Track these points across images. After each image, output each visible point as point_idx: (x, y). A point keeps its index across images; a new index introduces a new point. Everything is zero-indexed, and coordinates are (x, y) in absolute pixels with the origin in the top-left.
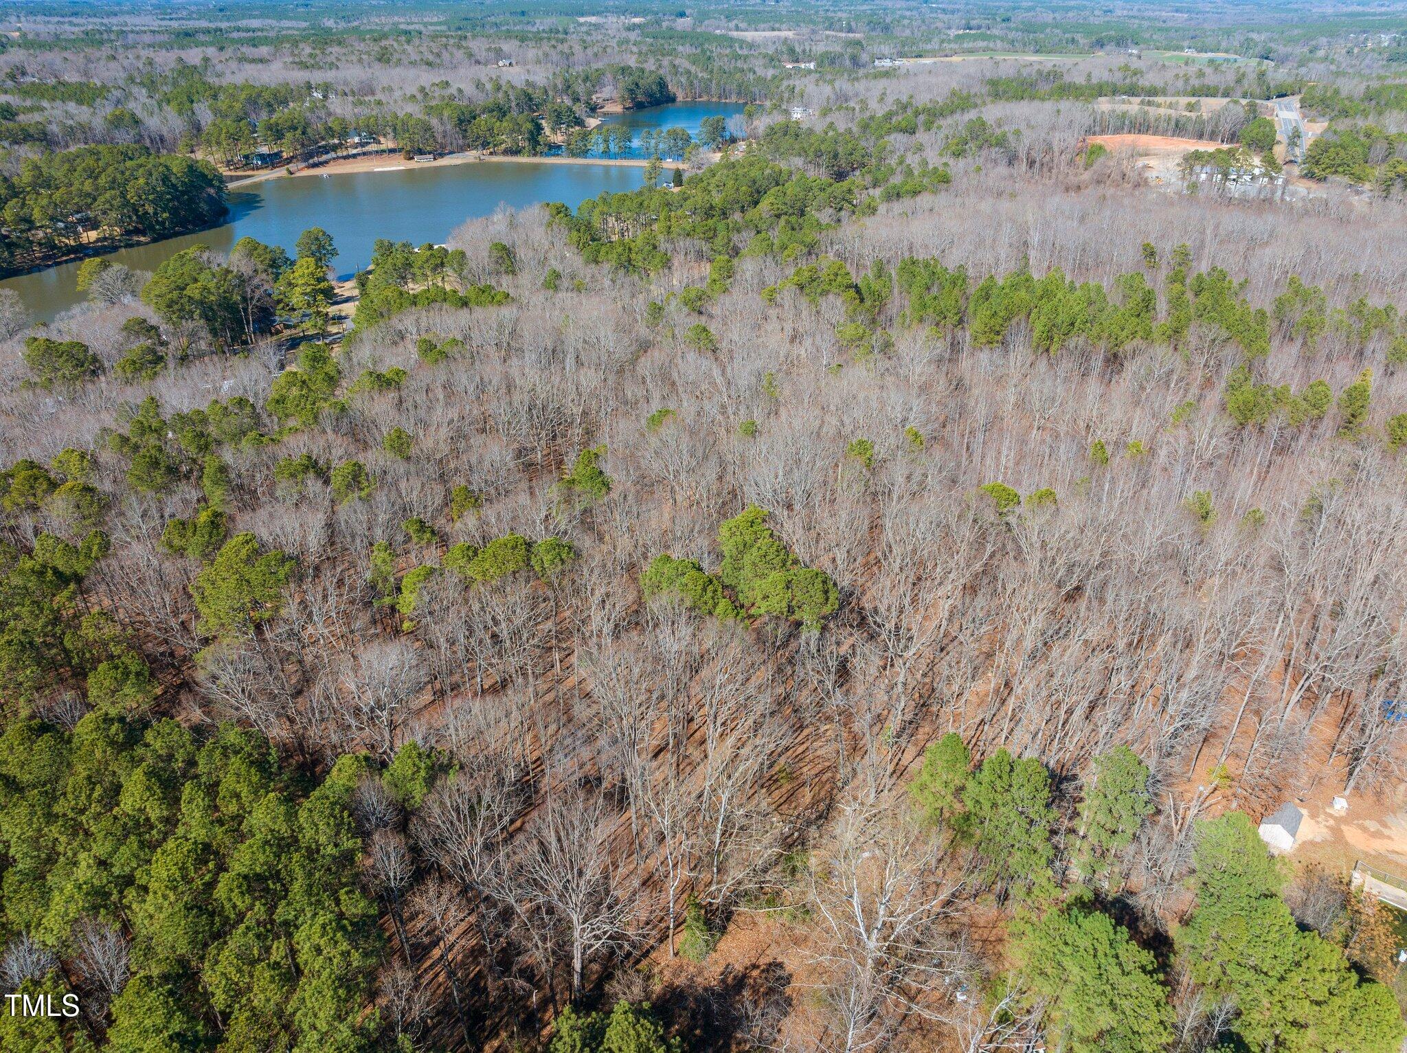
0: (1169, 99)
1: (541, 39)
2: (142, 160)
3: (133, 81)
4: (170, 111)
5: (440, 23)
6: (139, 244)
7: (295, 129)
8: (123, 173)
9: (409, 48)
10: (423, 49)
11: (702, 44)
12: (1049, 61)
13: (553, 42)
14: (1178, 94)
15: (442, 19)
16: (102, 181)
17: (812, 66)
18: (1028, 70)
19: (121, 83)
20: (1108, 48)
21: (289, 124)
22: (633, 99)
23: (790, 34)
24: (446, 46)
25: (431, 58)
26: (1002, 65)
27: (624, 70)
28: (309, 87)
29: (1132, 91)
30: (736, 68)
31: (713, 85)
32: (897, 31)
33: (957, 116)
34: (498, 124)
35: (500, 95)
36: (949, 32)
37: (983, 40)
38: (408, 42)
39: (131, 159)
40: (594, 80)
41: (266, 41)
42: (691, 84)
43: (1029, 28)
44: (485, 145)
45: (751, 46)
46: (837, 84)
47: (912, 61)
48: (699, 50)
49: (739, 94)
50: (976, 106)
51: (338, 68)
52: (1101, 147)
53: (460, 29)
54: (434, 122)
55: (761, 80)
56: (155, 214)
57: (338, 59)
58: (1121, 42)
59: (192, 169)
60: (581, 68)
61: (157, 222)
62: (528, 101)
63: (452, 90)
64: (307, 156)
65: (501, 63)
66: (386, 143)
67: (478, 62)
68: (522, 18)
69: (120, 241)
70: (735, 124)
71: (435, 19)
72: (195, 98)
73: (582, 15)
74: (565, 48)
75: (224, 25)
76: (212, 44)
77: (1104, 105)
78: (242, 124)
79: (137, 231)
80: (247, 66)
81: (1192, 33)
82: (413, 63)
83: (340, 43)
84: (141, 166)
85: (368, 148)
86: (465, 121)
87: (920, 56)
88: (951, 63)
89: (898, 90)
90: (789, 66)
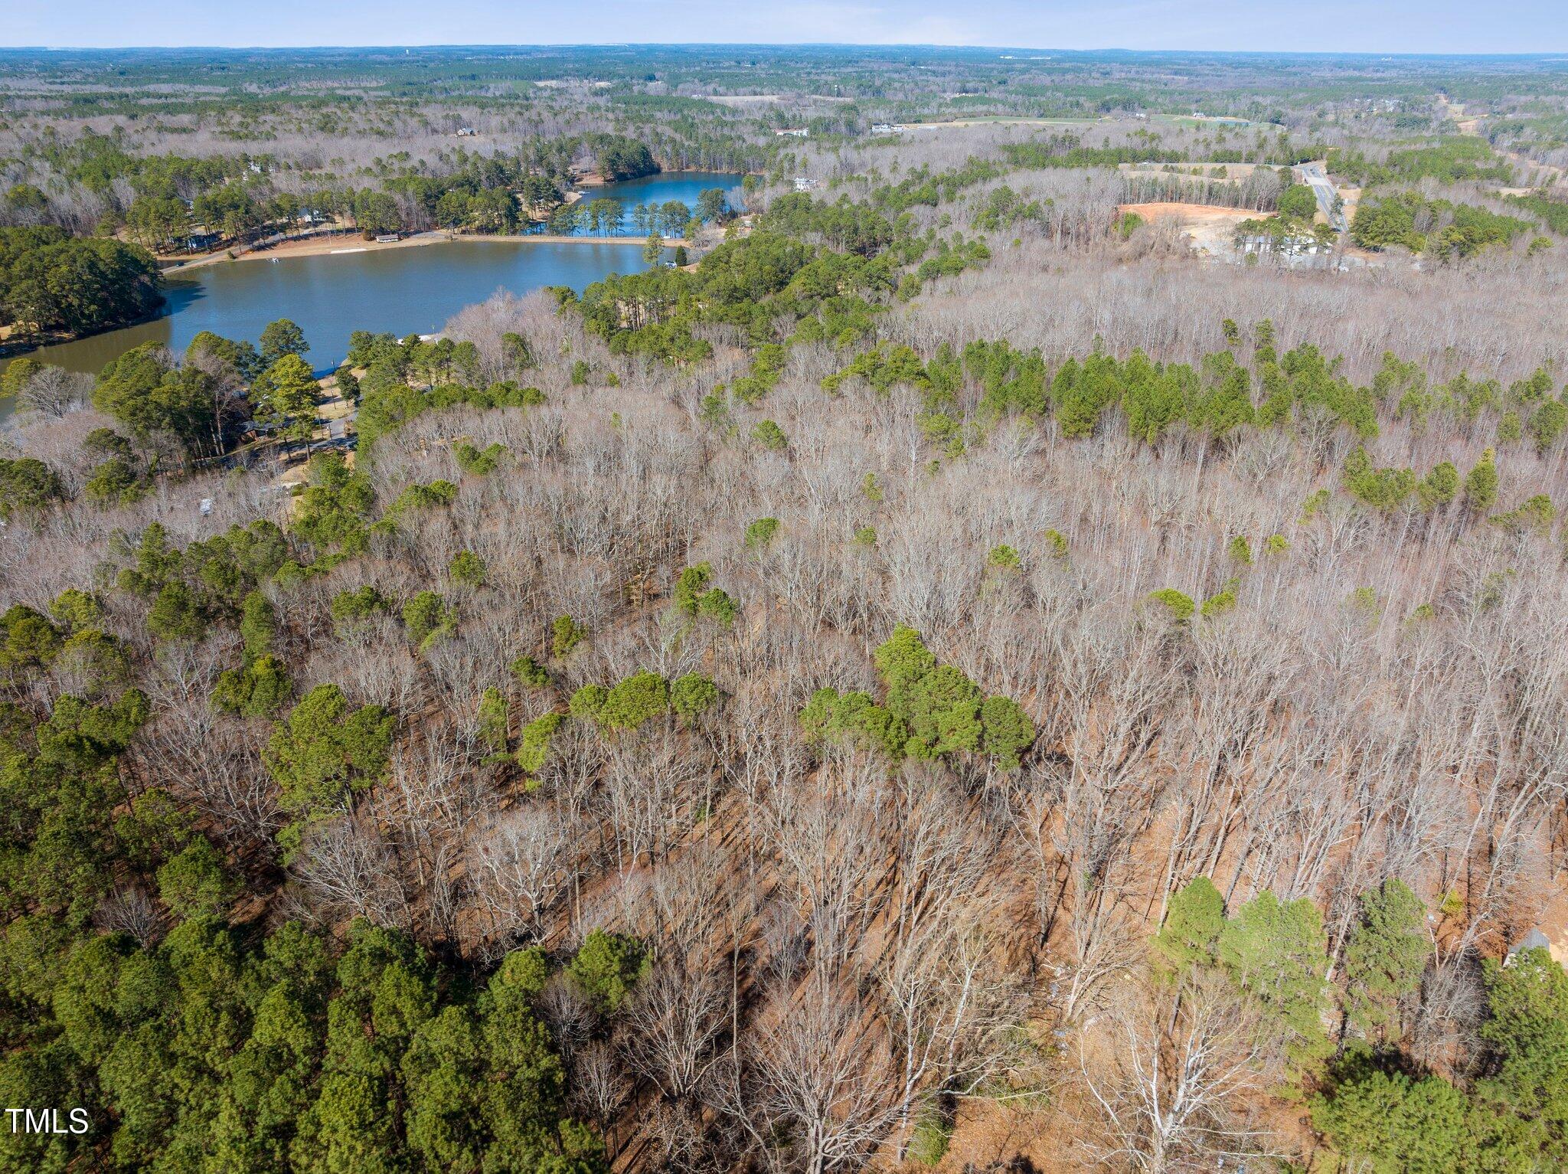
0: (1193, 166)
1: (503, 105)
2: (61, 244)
3: (32, 153)
4: (84, 189)
5: (381, 88)
6: (61, 341)
7: (236, 207)
8: (41, 259)
9: (356, 116)
10: (372, 117)
11: (681, 111)
12: (1060, 126)
13: (517, 109)
14: (1200, 160)
15: (382, 83)
16: (16, 269)
17: (805, 132)
18: (1043, 134)
19: (18, 155)
20: (1114, 112)
21: (229, 201)
22: (615, 171)
23: (774, 99)
24: (397, 113)
25: (382, 126)
26: (1013, 131)
27: (603, 139)
28: (247, 159)
29: (1154, 157)
30: (723, 135)
31: (702, 156)
32: (889, 95)
33: (979, 186)
34: (471, 199)
35: (468, 167)
36: (945, 95)
37: (983, 104)
38: (353, 108)
39: (47, 244)
40: (570, 150)
41: (182, 108)
42: (678, 154)
43: (1029, 91)
44: (456, 223)
45: (734, 111)
46: (842, 152)
47: (912, 126)
48: (679, 116)
49: (731, 163)
50: (997, 174)
51: (275, 138)
52: (1135, 217)
53: (405, 94)
54: (398, 198)
55: (753, 148)
56: (80, 306)
57: (274, 129)
58: (1127, 105)
59: (122, 253)
60: (553, 138)
61: (82, 314)
62: (500, 173)
63: (414, 162)
64: (251, 238)
65: (460, 132)
66: (343, 223)
67: (435, 131)
68: (473, 83)
69: (38, 337)
70: (735, 197)
71: (374, 84)
72: (112, 173)
73: (540, 79)
74: (532, 114)
75: (128, 90)
76: (119, 112)
77: (1129, 172)
78: (173, 201)
79: (59, 327)
80: (169, 137)
81: (1196, 97)
82: (362, 133)
83: (273, 111)
84: (62, 251)
85: (321, 228)
86: (433, 196)
87: (920, 122)
88: (957, 129)
89: (910, 159)
90: (780, 133)
